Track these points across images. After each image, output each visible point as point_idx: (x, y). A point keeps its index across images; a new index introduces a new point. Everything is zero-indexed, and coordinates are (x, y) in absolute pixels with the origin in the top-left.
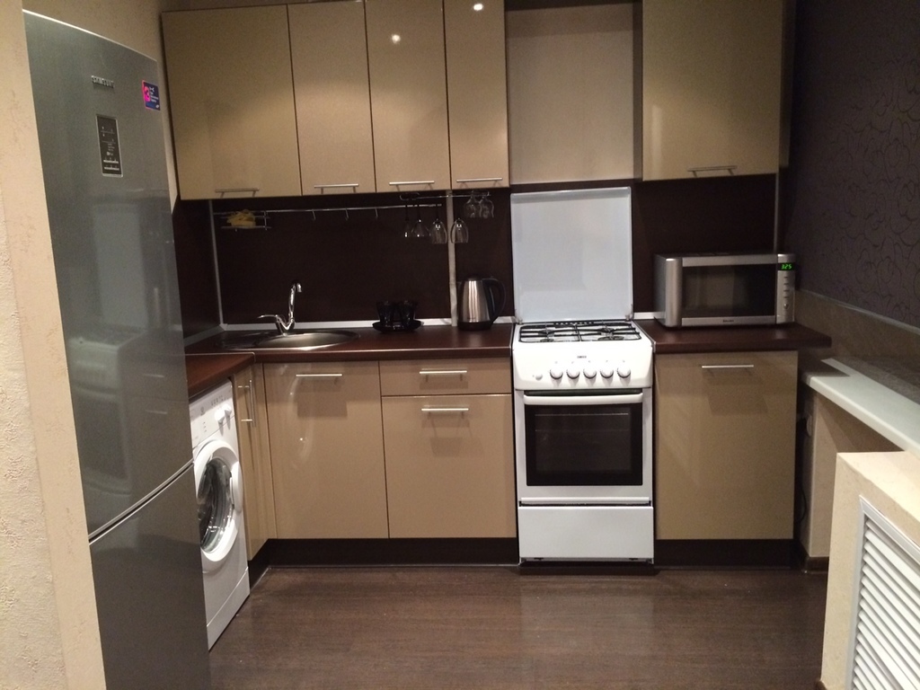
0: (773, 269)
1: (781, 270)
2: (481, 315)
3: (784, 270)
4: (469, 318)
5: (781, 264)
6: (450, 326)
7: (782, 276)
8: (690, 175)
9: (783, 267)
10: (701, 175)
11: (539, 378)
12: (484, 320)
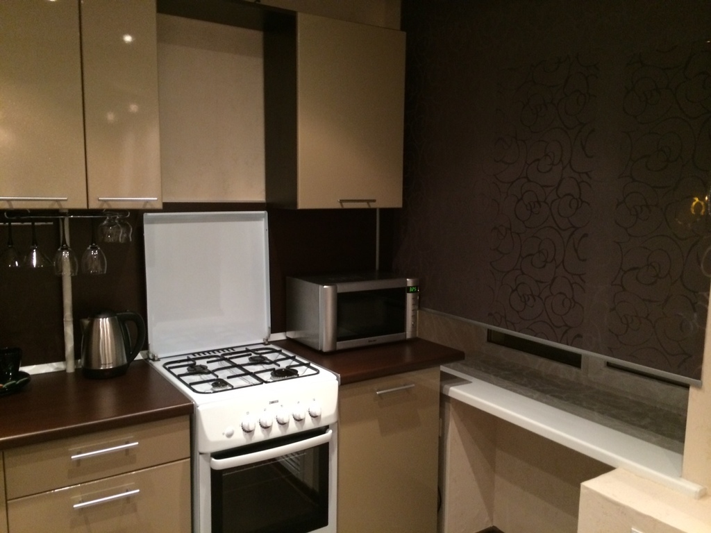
0: (402, 292)
1: (409, 292)
2: (116, 360)
3: (412, 292)
4: (100, 365)
5: (409, 287)
6: (64, 372)
7: (409, 297)
8: (337, 206)
9: (411, 290)
10: (347, 206)
11: (229, 436)
12: (120, 364)
